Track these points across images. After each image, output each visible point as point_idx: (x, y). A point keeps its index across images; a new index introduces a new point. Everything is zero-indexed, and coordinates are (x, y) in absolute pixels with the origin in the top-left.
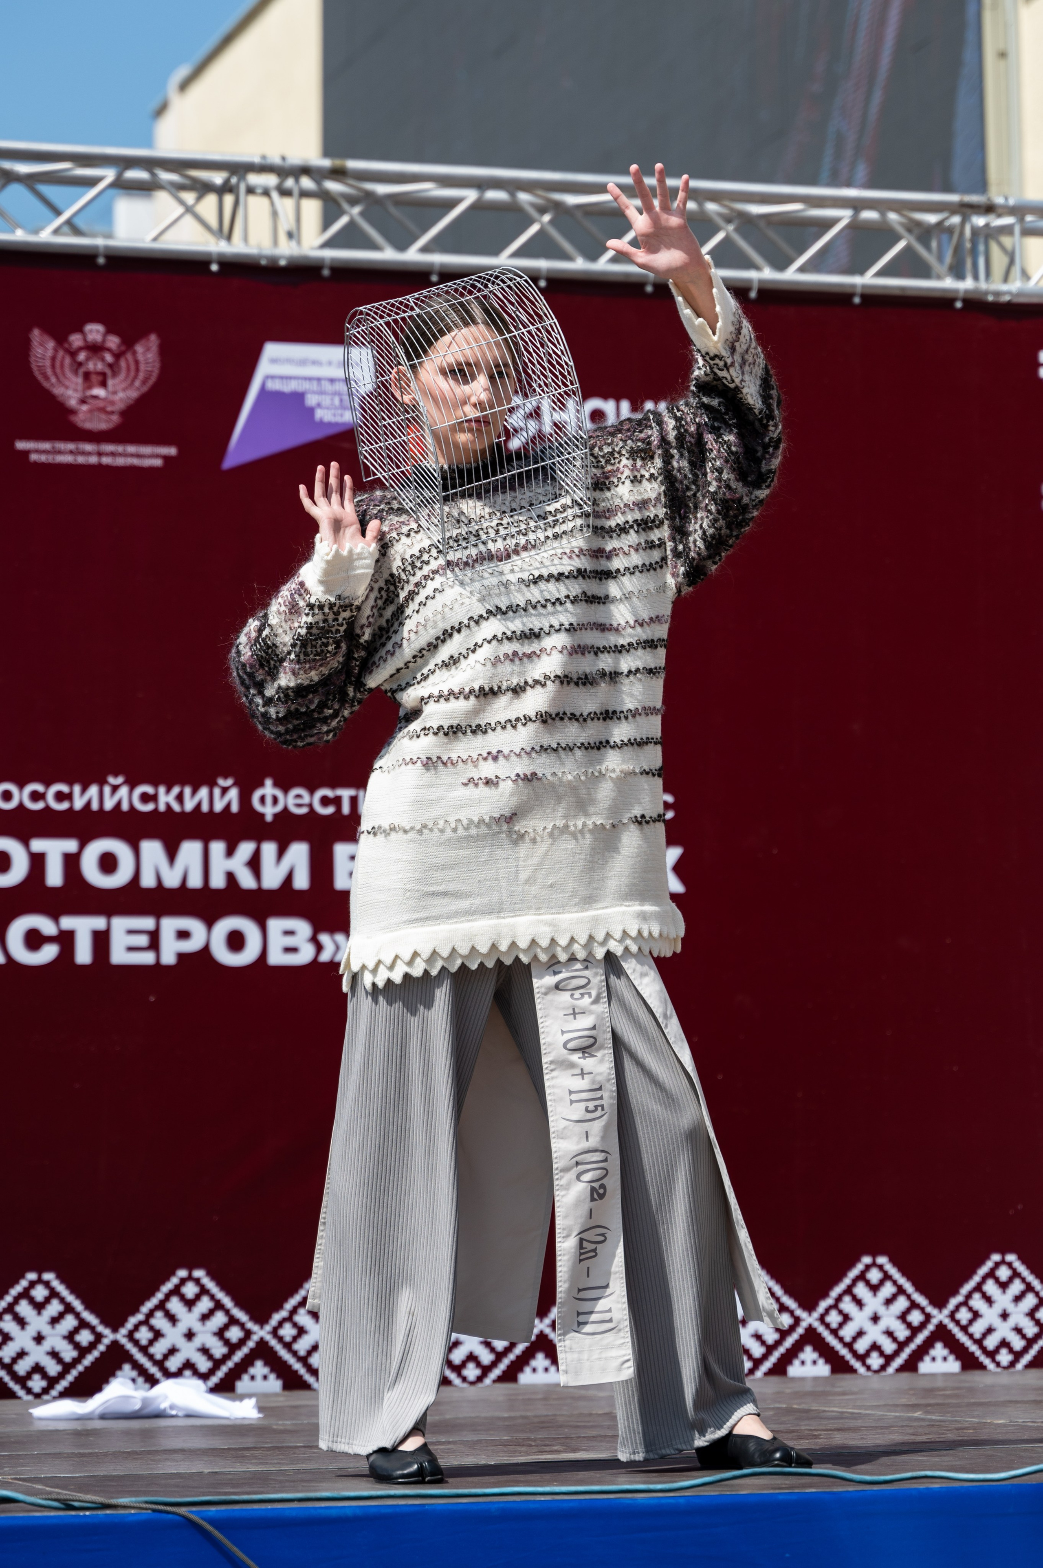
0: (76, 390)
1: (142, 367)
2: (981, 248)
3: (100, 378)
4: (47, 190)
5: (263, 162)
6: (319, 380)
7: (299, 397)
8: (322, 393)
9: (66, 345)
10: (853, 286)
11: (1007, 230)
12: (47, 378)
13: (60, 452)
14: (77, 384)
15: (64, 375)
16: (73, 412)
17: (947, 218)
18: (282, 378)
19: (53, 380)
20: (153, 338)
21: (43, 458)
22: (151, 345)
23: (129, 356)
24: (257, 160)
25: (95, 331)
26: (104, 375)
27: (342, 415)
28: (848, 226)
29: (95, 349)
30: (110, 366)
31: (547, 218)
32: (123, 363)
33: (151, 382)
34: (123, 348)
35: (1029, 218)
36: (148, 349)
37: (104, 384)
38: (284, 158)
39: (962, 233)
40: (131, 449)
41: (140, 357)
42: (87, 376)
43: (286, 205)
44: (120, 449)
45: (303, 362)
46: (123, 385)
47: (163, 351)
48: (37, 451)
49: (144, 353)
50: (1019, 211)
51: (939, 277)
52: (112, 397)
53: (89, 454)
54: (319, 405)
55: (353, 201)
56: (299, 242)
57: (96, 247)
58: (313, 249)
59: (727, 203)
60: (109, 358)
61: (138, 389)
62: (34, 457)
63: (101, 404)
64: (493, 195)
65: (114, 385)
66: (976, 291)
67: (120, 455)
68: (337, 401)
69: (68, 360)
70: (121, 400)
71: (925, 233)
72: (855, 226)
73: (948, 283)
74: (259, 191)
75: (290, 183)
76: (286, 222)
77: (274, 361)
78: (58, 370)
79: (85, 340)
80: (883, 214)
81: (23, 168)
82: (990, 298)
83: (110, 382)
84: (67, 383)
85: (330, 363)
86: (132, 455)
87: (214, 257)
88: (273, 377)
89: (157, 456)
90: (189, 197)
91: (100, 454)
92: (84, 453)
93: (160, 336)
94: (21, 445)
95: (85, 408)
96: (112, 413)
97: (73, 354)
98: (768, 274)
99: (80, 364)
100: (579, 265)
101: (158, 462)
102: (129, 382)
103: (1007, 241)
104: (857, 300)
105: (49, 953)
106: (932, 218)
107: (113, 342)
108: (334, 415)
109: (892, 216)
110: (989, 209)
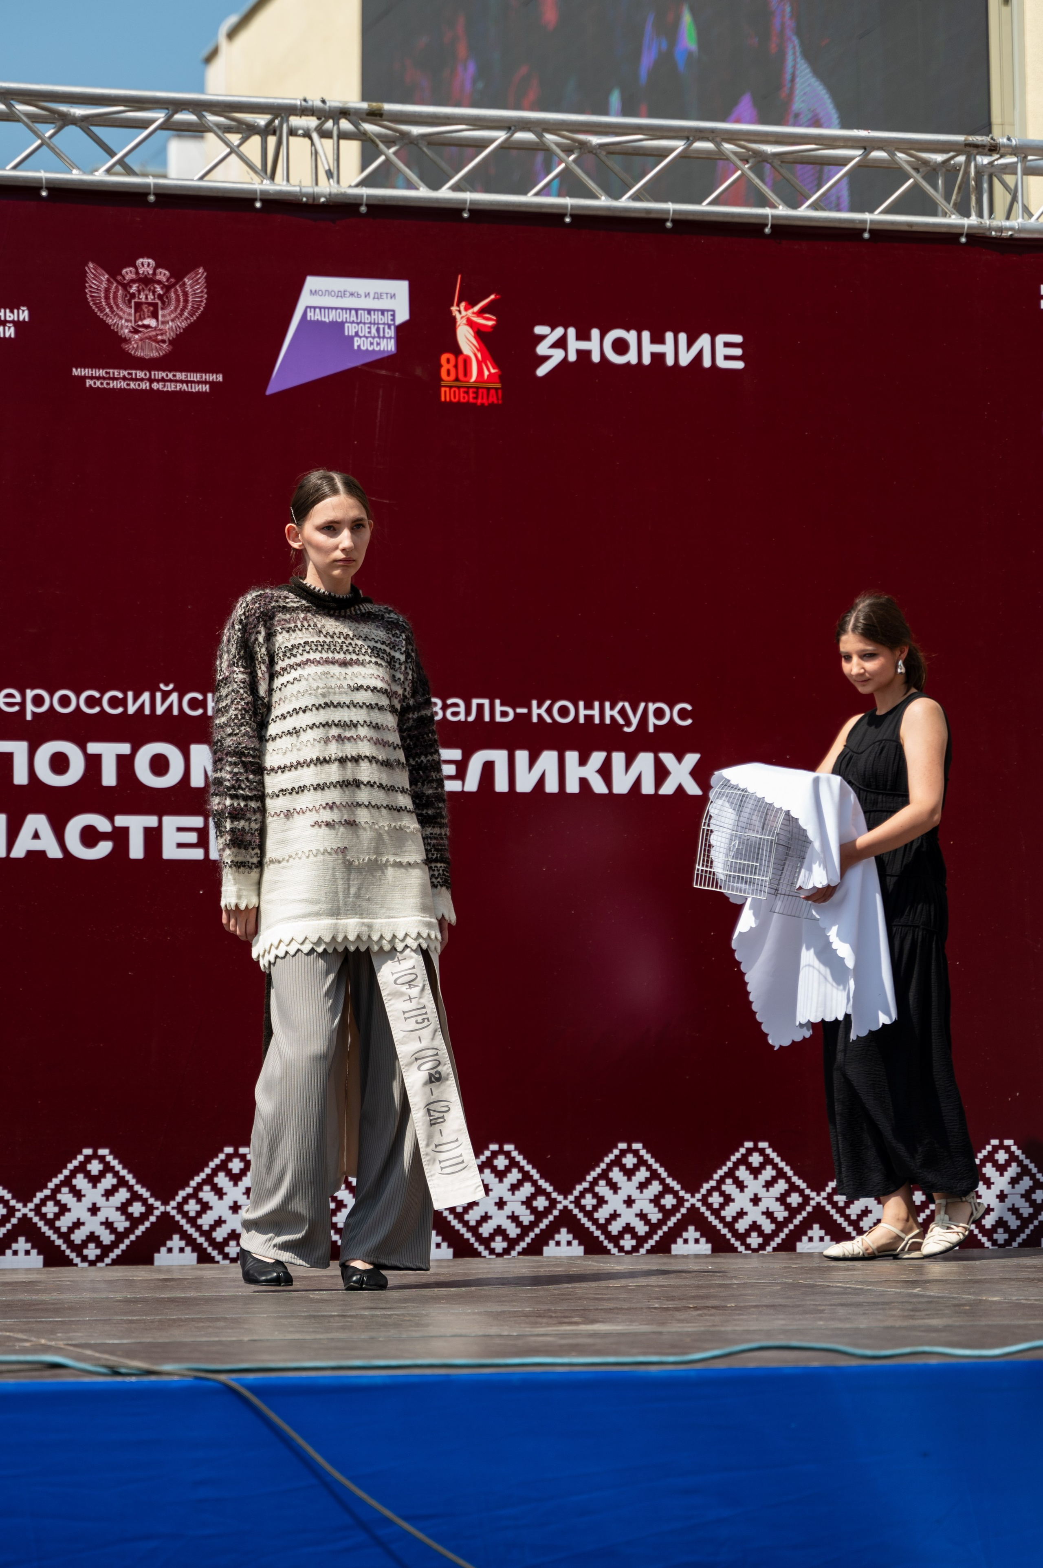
0: (127, 321)
1: (190, 299)
2: (985, 186)
3: (151, 308)
4: (102, 132)
5: (304, 103)
6: (357, 310)
7: (339, 326)
8: (358, 324)
9: (119, 278)
10: (864, 222)
11: (1010, 169)
12: (102, 310)
13: (114, 379)
14: (130, 314)
15: (117, 306)
16: (126, 341)
17: (953, 158)
18: (320, 308)
19: (107, 310)
20: (201, 270)
21: (98, 384)
22: (199, 276)
23: (178, 287)
24: (298, 103)
25: (146, 265)
26: (155, 305)
27: (378, 344)
28: (858, 166)
29: (146, 281)
30: (160, 297)
31: (572, 157)
32: (173, 295)
33: (199, 312)
34: (173, 280)
35: (1030, 158)
36: (197, 282)
37: (155, 315)
38: (324, 102)
39: (967, 173)
40: (180, 376)
41: (188, 289)
42: (138, 307)
43: (326, 146)
44: (170, 376)
45: (342, 294)
46: (173, 316)
47: (210, 283)
48: (92, 378)
49: (192, 286)
50: (1021, 151)
51: (945, 215)
52: (161, 327)
53: (142, 380)
54: (357, 334)
55: (389, 142)
56: (338, 182)
57: (148, 186)
58: (350, 186)
59: (743, 143)
60: (159, 290)
61: (186, 319)
62: (89, 383)
63: (154, 333)
64: (520, 135)
65: (163, 316)
66: (980, 227)
67: (170, 381)
68: (374, 331)
69: (120, 292)
70: (171, 329)
71: (931, 172)
72: (864, 166)
73: (954, 220)
74: (300, 132)
75: (329, 124)
76: (326, 161)
77: (314, 293)
78: (112, 301)
79: (137, 273)
80: (892, 154)
81: (79, 111)
82: (993, 233)
83: (160, 313)
84: (121, 313)
85: (367, 295)
86: (182, 382)
87: (258, 196)
88: (315, 308)
89: (205, 382)
90: (235, 139)
91: (151, 381)
92: (136, 379)
93: (205, 270)
94: (76, 372)
95: (137, 336)
96: (163, 341)
97: (126, 286)
98: (782, 210)
99: (133, 296)
100: (603, 202)
101: (206, 388)
102: (178, 311)
103: (1010, 179)
104: (866, 235)
105: (104, 849)
106: (939, 158)
107: (163, 275)
108: (372, 344)
109: (900, 155)
110: (993, 149)
